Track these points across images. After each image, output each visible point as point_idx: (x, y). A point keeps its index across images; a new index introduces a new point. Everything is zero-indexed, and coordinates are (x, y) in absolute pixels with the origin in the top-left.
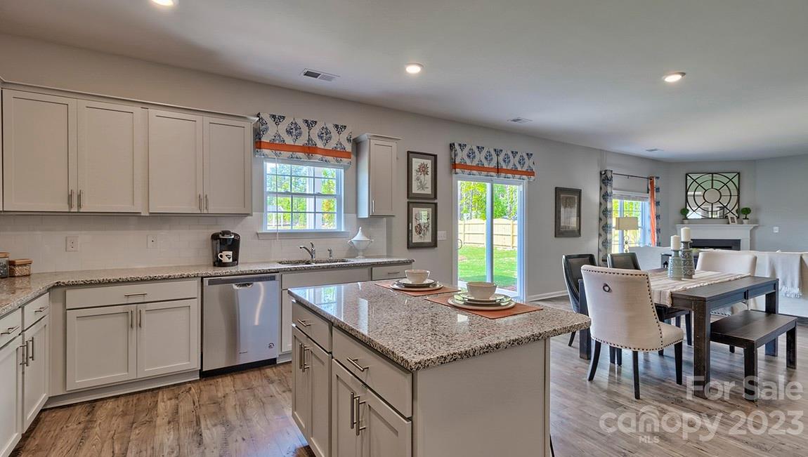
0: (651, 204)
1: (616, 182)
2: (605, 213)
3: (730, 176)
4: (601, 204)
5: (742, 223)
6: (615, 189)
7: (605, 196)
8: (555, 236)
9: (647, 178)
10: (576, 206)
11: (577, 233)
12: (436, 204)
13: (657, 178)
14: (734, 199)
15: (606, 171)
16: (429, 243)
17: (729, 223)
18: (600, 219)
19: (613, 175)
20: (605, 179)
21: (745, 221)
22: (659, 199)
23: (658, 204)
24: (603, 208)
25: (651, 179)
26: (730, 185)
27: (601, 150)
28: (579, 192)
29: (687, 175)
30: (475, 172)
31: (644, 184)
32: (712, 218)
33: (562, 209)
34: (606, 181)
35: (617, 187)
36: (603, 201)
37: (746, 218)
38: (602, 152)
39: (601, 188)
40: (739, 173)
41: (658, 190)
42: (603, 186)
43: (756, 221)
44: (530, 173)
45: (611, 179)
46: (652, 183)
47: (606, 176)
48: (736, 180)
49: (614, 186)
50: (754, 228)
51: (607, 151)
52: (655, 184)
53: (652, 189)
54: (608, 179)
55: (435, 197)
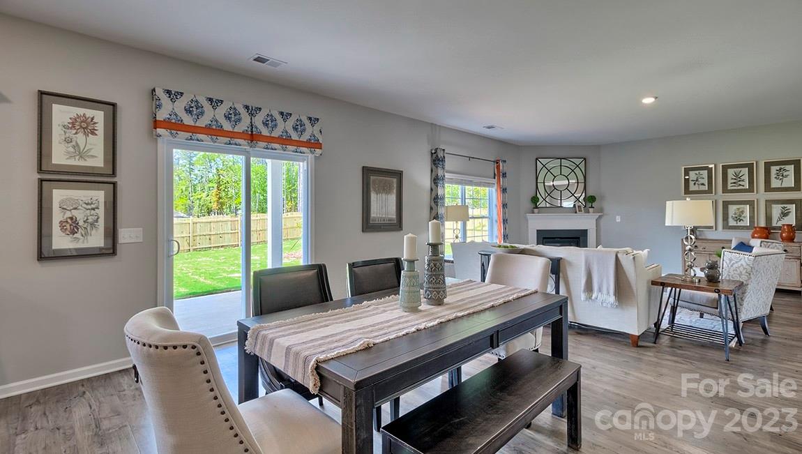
0: (497, 190)
1: (450, 163)
2: (436, 200)
3: (578, 161)
4: (432, 189)
5: (589, 212)
6: (448, 172)
7: (436, 180)
8: (363, 231)
9: (494, 162)
10: (395, 191)
11: (396, 225)
12: (114, 184)
13: (505, 161)
14: (581, 186)
15: (436, 150)
16: (101, 249)
17: (576, 213)
18: (431, 208)
19: (446, 155)
20: (437, 160)
21: (591, 210)
22: (506, 185)
23: (504, 190)
24: (433, 196)
25: (497, 162)
26: (577, 170)
27: (432, 124)
28: (399, 175)
29: (537, 159)
30: (201, 136)
31: (491, 168)
32: (561, 207)
33: (373, 196)
34: (437, 162)
35: (451, 169)
36: (434, 187)
37: (592, 207)
38: (433, 126)
39: (432, 171)
40: (585, 159)
41: (504, 175)
42: (434, 167)
43: (601, 210)
44: (314, 144)
45: (443, 160)
46: (498, 167)
47: (437, 156)
48: (582, 166)
49: (447, 167)
50: (600, 217)
51: (440, 126)
52: (501, 168)
53: (500, 174)
54: (439, 160)
55: (114, 174)
